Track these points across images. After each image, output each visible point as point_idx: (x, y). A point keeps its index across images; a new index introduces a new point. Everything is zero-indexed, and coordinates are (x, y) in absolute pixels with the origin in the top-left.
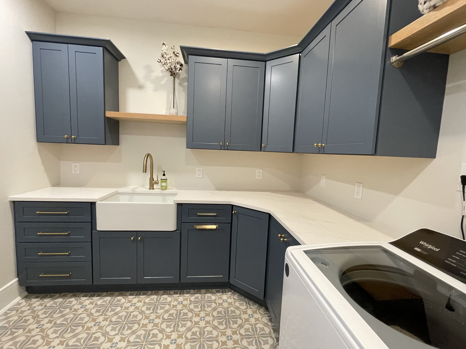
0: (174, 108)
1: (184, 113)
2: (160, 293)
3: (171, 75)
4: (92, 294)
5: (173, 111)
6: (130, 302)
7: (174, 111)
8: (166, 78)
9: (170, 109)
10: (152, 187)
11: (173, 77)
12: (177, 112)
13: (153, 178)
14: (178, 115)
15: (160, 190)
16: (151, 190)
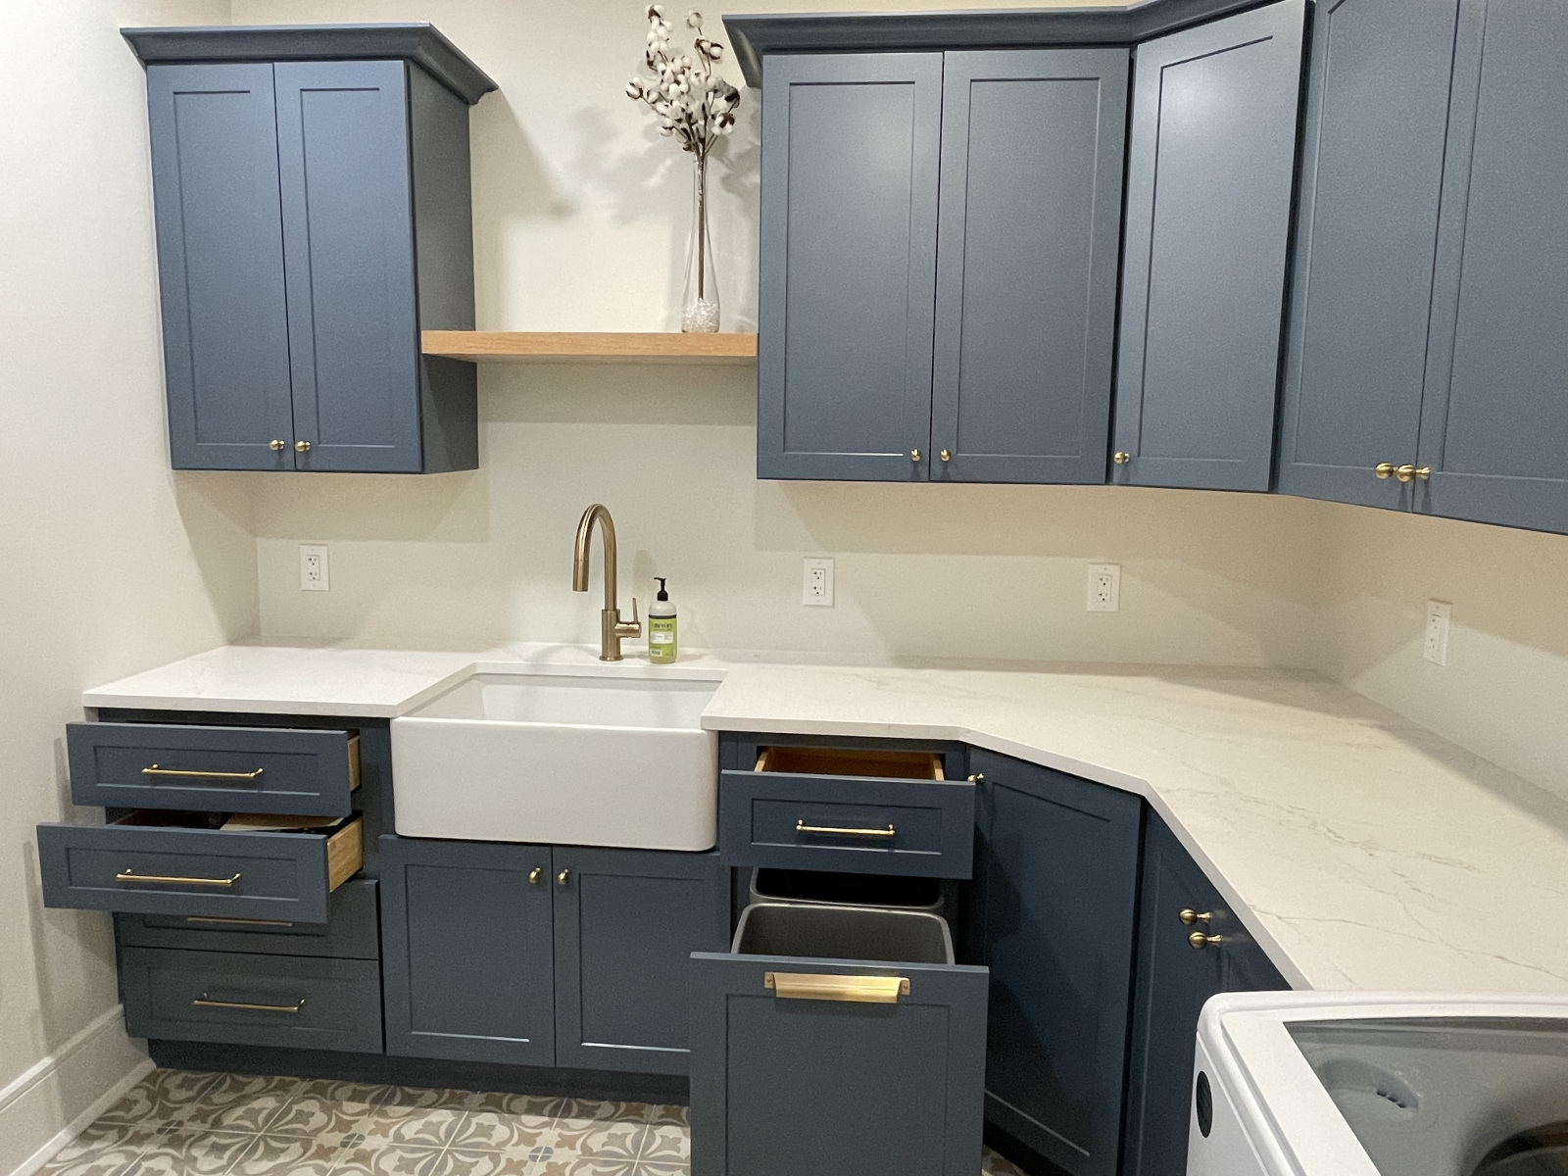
0: (701, 294)
1: (746, 312)
2: (649, 1116)
3: (685, 146)
4: (383, 1093)
5: (698, 312)
6: (527, 1139)
7: (704, 312)
8: (669, 162)
9: (685, 303)
10: (611, 650)
11: (696, 157)
12: (718, 313)
13: (615, 609)
14: (721, 331)
15: (645, 663)
16: (610, 664)
